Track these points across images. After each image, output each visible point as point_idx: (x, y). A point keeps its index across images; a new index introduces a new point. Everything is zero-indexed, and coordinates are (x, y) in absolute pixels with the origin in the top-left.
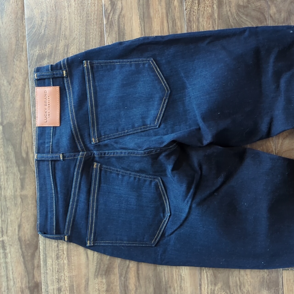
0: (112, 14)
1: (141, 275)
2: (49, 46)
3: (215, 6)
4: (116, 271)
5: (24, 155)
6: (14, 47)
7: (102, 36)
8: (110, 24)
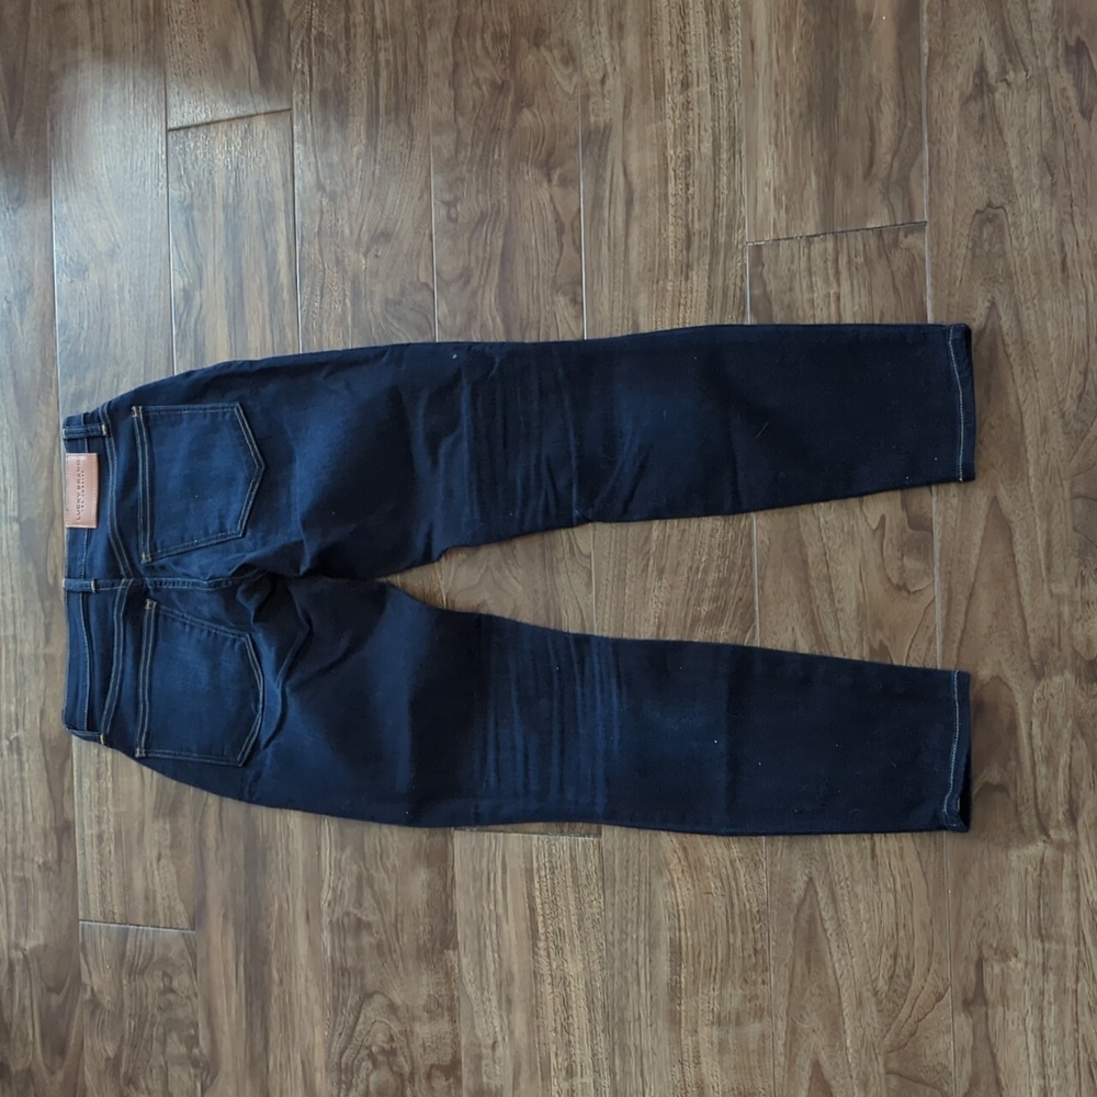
0: (185, 317)
1: (224, 820)
2: (90, 376)
3: (348, 302)
4: (187, 809)
5: (50, 581)
6: (38, 378)
7: (170, 358)
8: (183, 336)
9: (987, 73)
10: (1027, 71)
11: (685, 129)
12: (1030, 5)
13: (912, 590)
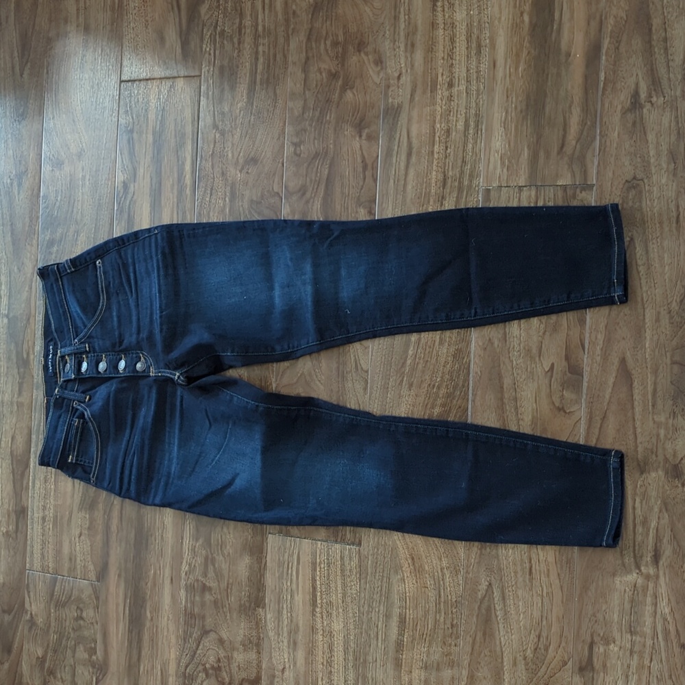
0: (123, 199)
1: (124, 515)
2: (60, 230)
3: (227, 199)
4: (101, 506)
5: (25, 356)
6: (27, 228)
7: (112, 224)
8: (121, 211)
9: (639, 96)
10: (664, 97)
11: (448, 112)
12: (669, 56)
13: (568, 411)
